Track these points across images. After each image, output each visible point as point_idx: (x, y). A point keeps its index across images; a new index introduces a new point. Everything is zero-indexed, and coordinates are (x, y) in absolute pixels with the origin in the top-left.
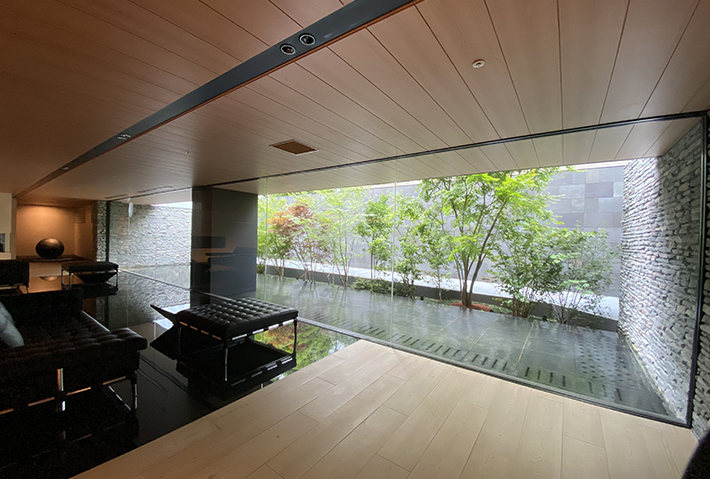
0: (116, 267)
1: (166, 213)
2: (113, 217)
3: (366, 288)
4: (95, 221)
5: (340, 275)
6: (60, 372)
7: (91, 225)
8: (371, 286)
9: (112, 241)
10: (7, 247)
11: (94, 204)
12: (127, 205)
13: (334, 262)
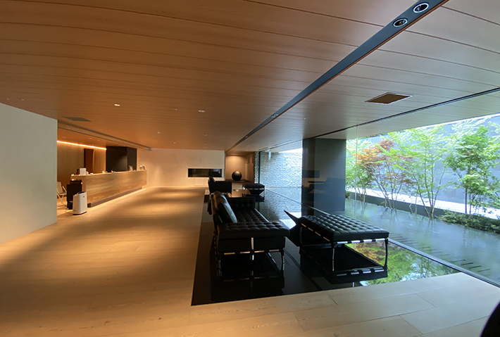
0: (263, 187)
1: (285, 156)
2: (262, 160)
3: (459, 222)
4: (254, 162)
5: (424, 206)
6: (252, 239)
7: (252, 164)
8: (466, 220)
9: (261, 172)
10: (223, 175)
11: (254, 153)
12: (268, 153)
13: (419, 193)
